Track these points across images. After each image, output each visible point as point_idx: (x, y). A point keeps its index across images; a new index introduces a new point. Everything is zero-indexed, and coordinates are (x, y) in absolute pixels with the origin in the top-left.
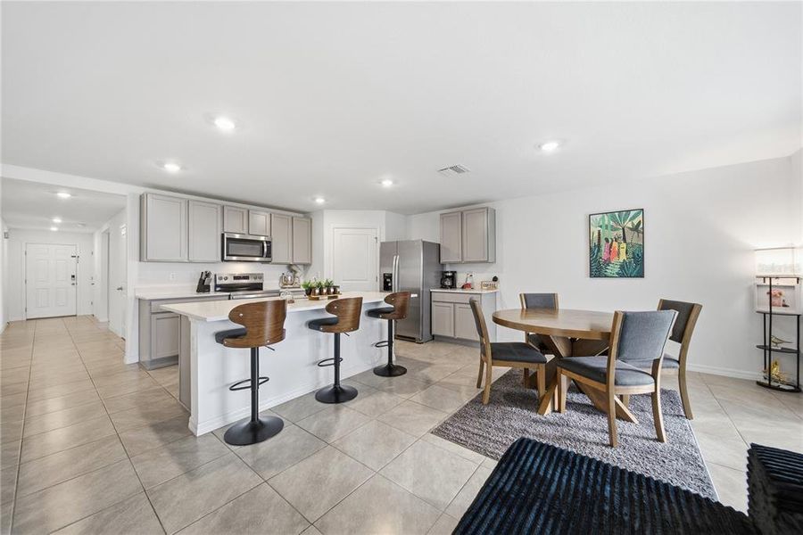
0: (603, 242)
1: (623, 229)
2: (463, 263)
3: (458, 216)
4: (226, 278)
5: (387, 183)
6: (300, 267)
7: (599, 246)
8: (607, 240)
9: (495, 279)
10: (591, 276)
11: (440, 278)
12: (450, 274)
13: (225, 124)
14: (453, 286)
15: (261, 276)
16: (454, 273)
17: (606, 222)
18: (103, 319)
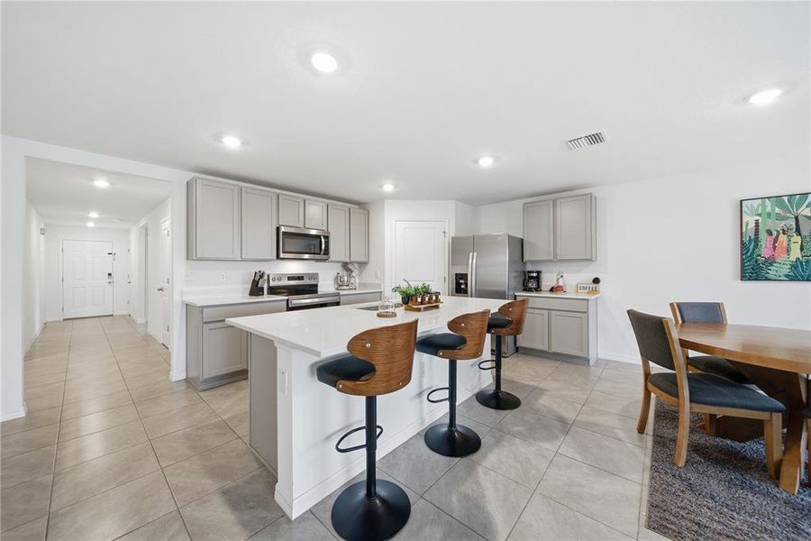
0: (763, 235)
1: (797, 218)
2: (556, 260)
3: (549, 205)
4: (280, 279)
5: (486, 162)
6: (355, 265)
7: (757, 240)
8: (769, 233)
9: (596, 281)
10: (743, 278)
11: (521, 279)
12: (535, 275)
13: (324, 63)
14: (538, 289)
15: (315, 276)
16: (539, 273)
17: (769, 209)
18: (140, 321)
